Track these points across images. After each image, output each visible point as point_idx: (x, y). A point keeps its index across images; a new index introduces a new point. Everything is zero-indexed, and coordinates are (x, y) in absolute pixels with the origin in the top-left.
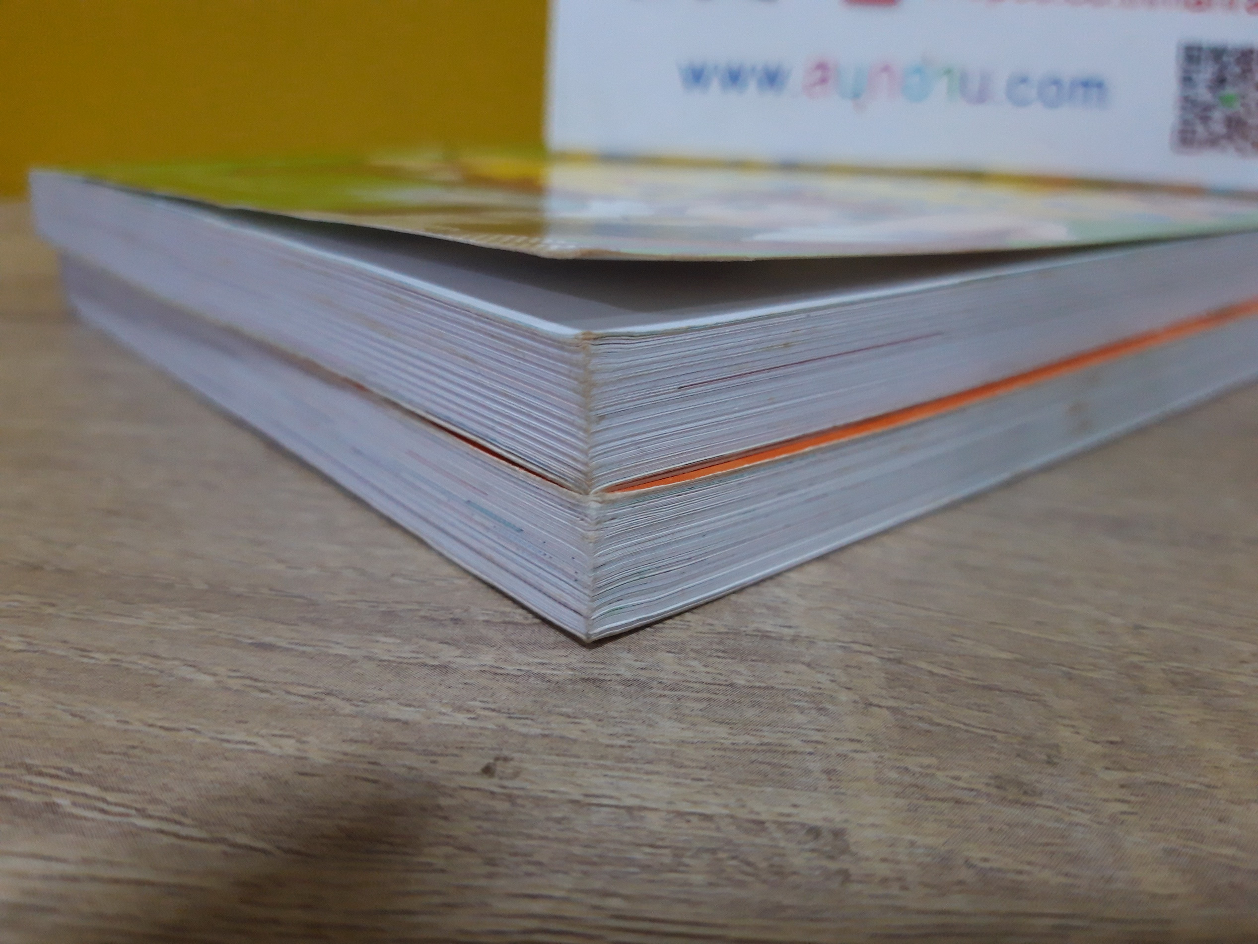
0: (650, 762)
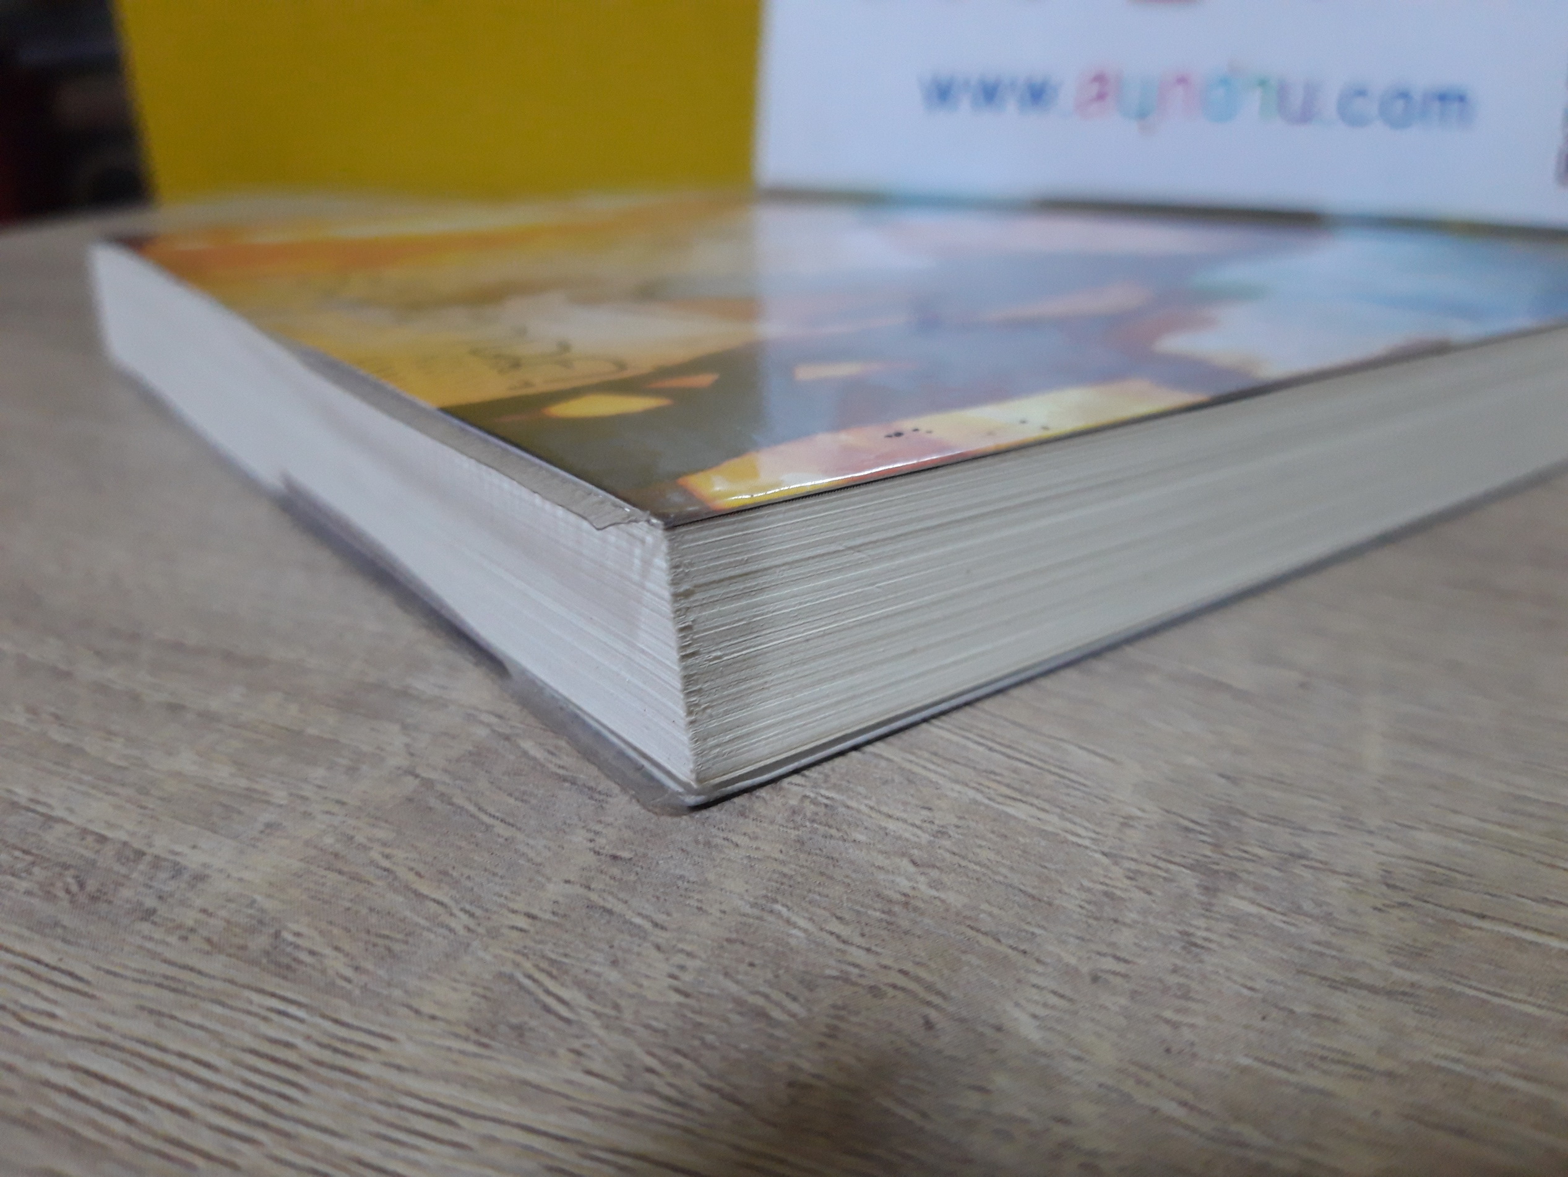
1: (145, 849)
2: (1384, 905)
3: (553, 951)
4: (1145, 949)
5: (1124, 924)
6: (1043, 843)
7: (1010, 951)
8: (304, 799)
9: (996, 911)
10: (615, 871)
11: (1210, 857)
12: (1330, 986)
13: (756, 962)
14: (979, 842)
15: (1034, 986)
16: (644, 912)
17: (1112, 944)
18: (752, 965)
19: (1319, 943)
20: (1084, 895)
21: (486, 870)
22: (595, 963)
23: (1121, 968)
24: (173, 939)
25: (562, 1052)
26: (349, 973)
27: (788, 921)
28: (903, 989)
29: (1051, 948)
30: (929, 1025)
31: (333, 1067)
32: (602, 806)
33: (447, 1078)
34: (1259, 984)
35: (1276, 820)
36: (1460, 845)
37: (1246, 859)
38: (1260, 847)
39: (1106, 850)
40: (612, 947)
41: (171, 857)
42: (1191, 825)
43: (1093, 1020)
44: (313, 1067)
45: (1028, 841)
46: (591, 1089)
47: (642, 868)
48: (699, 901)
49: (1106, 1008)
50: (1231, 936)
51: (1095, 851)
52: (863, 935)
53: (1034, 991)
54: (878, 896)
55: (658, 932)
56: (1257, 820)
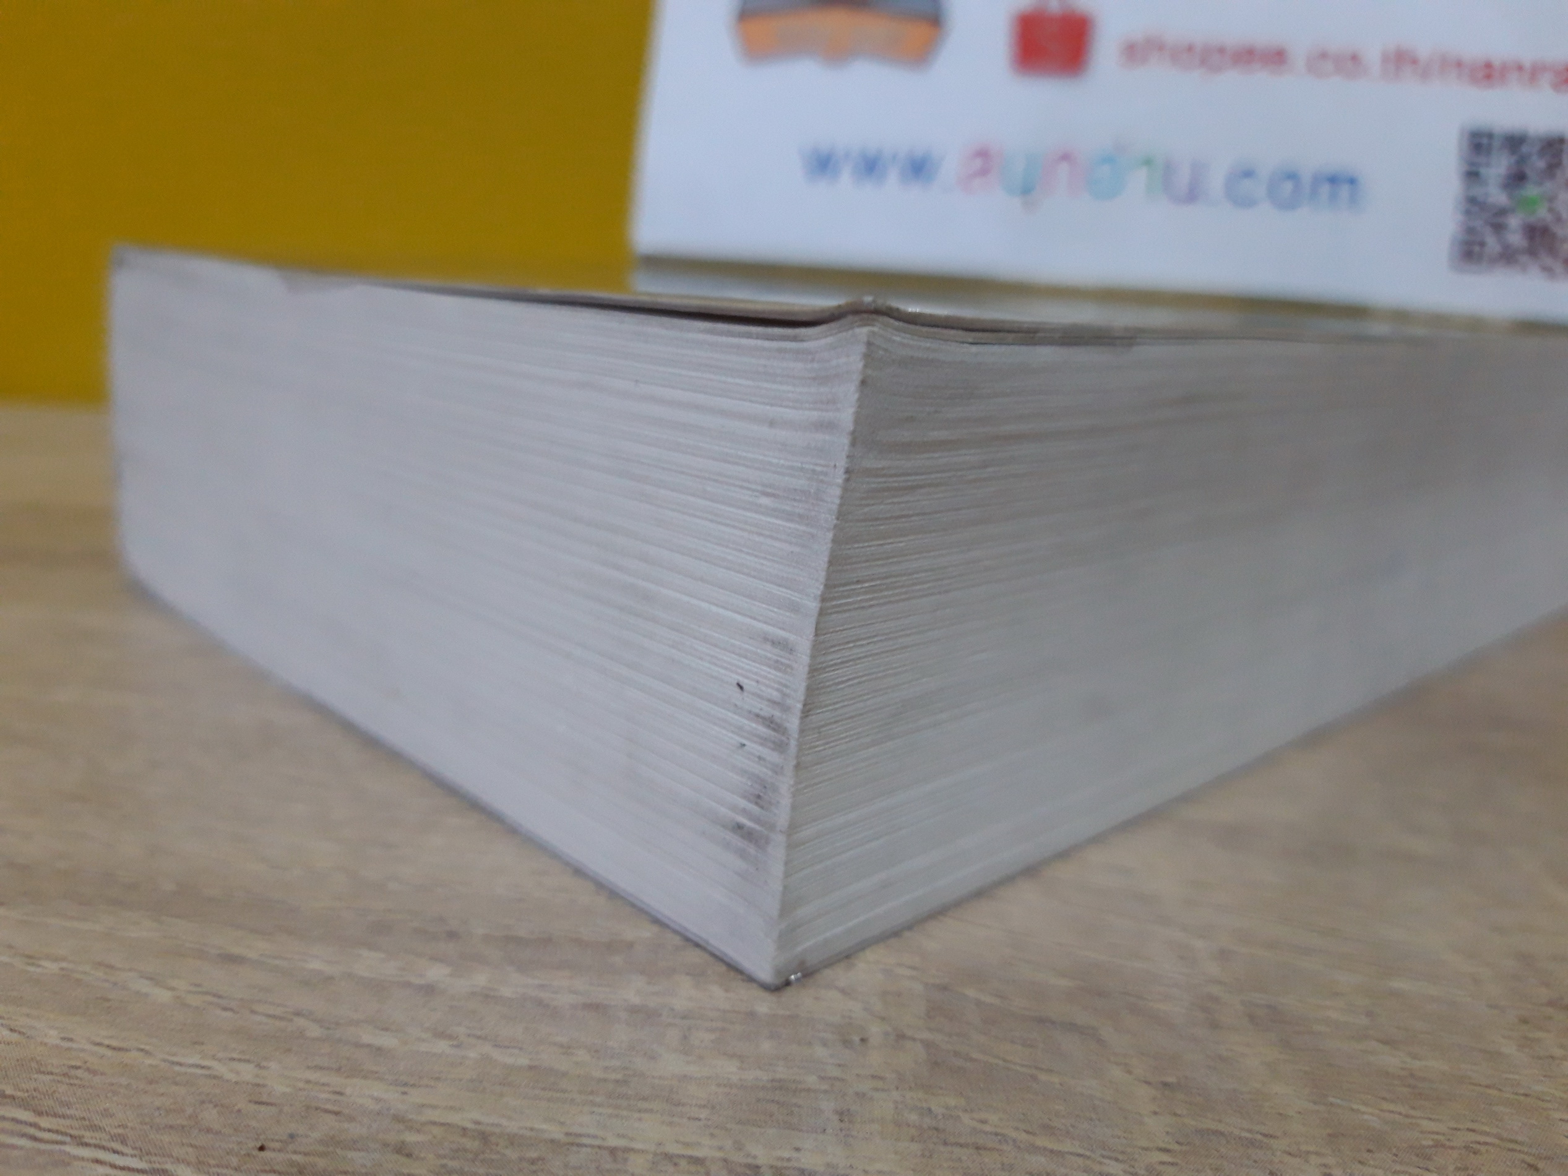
0: (645, 1099)
30: (1533, 1167)
45: (1431, 1007)
47: (1197, 1089)
48: (1271, 1108)
54: (1387, 1074)
55: (1274, 1140)
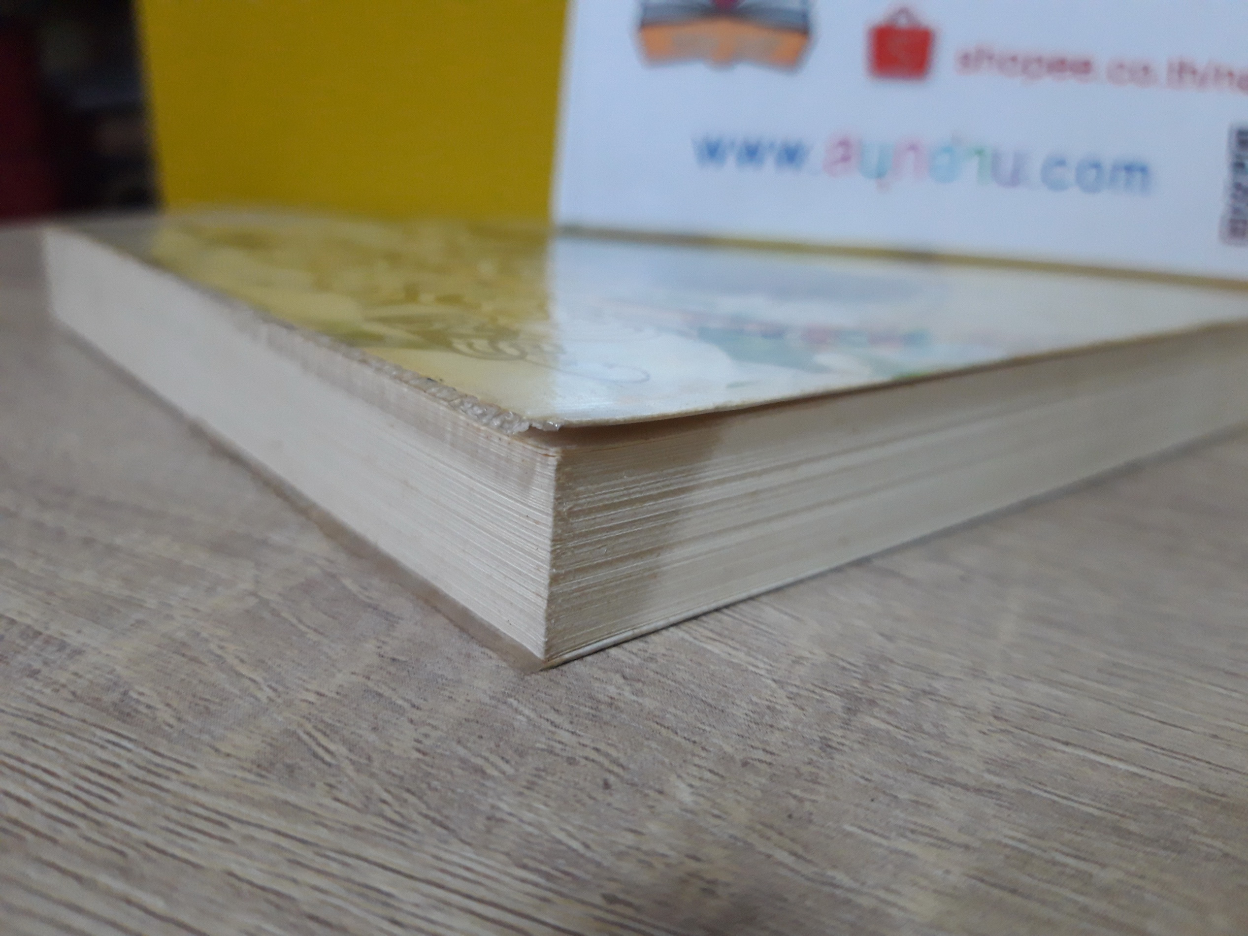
1: (42, 630)
2: (989, 730)
3: (330, 718)
4: (789, 747)
5: (778, 729)
6: (729, 670)
7: (683, 740)
8: (170, 606)
9: (679, 713)
10: (392, 669)
11: (857, 688)
12: (933, 783)
13: (485, 735)
14: (678, 666)
15: (695, 765)
16: (407, 697)
17: (763, 742)
18: (481, 737)
19: (929, 752)
20: (751, 707)
21: (293, 661)
22: (360, 728)
23: (768, 758)
24: (48, 691)
25: (319, 784)
26: (172, 721)
27: (516, 710)
28: (593, 761)
29: (715, 741)
30: (607, 785)
31: (144, 782)
32: (393, 626)
33: (228, 796)
34: (875, 777)
35: (917, 667)
36: (1060, 693)
37: (885, 692)
38: (900, 684)
39: (776, 678)
40: (376, 718)
41: (61, 637)
42: (848, 666)
43: (736, 791)
44: (130, 781)
45: (717, 668)
46: (335, 811)
47: (413, 668)
48: (450, 692)
49: (748, 784)
50: (860, 743)
51: (768, 678)
52: (571, 723)
53: (695, 768)
54: (591, 697)
55: (414, 710)
56: (902, 666)
